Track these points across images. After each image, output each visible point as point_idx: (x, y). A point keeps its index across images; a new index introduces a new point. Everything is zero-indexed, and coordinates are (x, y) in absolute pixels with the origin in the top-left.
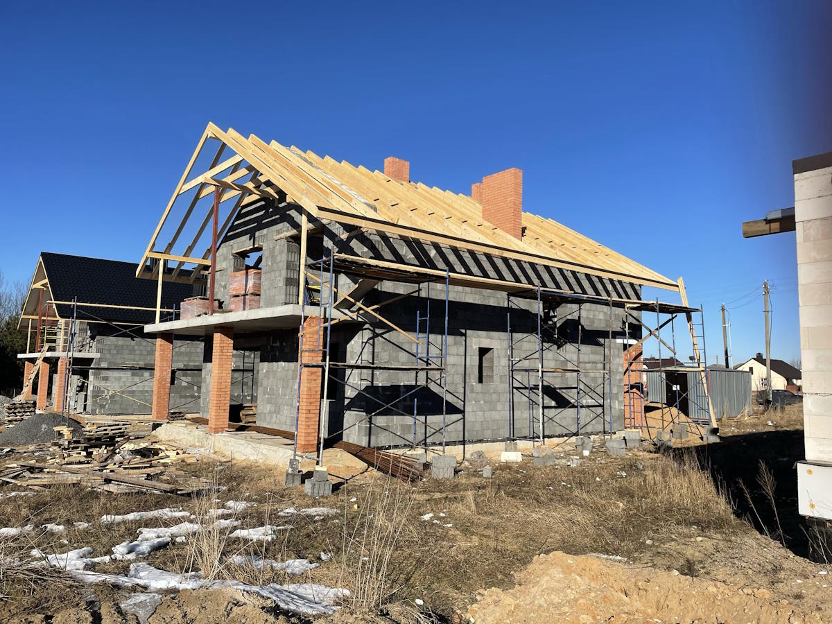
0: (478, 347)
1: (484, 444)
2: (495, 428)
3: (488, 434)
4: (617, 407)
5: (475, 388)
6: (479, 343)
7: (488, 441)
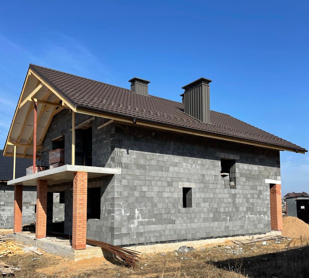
0: (182, 187)
1: (188, 242)
2: (194, 233)
3: (189, 236)
4: (266, 219)
5: (181, 211)
6: (183, 185)
7: (189, 240)
